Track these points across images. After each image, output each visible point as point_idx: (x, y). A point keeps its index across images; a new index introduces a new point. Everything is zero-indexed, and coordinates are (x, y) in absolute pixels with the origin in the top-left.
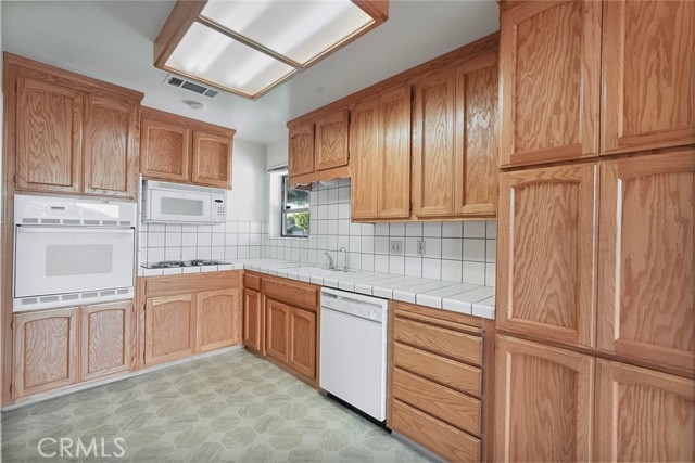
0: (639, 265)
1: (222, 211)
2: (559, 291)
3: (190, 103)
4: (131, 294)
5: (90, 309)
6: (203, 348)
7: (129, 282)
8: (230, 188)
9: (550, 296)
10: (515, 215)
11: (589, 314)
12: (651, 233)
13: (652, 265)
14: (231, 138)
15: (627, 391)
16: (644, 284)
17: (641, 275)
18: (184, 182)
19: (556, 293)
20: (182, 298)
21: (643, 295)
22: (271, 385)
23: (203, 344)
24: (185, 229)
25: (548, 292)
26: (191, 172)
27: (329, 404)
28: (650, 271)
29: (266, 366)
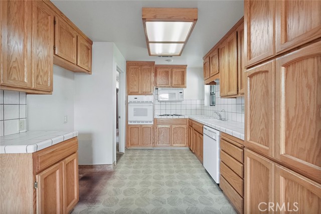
0: (292, 114)
1: (182, 96)
2: (264, 127)
3: (167, 60)
4: (152, 123)
5: (143, 126)
6: (174, 145)
7: (152, 119)
8: (186, 87)
9: (262, 130)
10: (250, 90)
11: (272, 140)
12: (296, 95)
13: (297, 113)
14: (185, 68)
15: (288, 184)
16: (294, 124)
17: (293, 118)
18: (169, 87)
19: (263, 129)
20: (167, 126)
21: (294, 130)
22: (190, 162)
23: (174, 143)
24: (172, 103)
25: (261, 128)
26: (171, 83)
27: (206, 174)
28: (296, 116)
29: (193, 156)
